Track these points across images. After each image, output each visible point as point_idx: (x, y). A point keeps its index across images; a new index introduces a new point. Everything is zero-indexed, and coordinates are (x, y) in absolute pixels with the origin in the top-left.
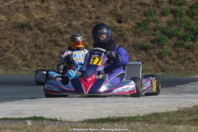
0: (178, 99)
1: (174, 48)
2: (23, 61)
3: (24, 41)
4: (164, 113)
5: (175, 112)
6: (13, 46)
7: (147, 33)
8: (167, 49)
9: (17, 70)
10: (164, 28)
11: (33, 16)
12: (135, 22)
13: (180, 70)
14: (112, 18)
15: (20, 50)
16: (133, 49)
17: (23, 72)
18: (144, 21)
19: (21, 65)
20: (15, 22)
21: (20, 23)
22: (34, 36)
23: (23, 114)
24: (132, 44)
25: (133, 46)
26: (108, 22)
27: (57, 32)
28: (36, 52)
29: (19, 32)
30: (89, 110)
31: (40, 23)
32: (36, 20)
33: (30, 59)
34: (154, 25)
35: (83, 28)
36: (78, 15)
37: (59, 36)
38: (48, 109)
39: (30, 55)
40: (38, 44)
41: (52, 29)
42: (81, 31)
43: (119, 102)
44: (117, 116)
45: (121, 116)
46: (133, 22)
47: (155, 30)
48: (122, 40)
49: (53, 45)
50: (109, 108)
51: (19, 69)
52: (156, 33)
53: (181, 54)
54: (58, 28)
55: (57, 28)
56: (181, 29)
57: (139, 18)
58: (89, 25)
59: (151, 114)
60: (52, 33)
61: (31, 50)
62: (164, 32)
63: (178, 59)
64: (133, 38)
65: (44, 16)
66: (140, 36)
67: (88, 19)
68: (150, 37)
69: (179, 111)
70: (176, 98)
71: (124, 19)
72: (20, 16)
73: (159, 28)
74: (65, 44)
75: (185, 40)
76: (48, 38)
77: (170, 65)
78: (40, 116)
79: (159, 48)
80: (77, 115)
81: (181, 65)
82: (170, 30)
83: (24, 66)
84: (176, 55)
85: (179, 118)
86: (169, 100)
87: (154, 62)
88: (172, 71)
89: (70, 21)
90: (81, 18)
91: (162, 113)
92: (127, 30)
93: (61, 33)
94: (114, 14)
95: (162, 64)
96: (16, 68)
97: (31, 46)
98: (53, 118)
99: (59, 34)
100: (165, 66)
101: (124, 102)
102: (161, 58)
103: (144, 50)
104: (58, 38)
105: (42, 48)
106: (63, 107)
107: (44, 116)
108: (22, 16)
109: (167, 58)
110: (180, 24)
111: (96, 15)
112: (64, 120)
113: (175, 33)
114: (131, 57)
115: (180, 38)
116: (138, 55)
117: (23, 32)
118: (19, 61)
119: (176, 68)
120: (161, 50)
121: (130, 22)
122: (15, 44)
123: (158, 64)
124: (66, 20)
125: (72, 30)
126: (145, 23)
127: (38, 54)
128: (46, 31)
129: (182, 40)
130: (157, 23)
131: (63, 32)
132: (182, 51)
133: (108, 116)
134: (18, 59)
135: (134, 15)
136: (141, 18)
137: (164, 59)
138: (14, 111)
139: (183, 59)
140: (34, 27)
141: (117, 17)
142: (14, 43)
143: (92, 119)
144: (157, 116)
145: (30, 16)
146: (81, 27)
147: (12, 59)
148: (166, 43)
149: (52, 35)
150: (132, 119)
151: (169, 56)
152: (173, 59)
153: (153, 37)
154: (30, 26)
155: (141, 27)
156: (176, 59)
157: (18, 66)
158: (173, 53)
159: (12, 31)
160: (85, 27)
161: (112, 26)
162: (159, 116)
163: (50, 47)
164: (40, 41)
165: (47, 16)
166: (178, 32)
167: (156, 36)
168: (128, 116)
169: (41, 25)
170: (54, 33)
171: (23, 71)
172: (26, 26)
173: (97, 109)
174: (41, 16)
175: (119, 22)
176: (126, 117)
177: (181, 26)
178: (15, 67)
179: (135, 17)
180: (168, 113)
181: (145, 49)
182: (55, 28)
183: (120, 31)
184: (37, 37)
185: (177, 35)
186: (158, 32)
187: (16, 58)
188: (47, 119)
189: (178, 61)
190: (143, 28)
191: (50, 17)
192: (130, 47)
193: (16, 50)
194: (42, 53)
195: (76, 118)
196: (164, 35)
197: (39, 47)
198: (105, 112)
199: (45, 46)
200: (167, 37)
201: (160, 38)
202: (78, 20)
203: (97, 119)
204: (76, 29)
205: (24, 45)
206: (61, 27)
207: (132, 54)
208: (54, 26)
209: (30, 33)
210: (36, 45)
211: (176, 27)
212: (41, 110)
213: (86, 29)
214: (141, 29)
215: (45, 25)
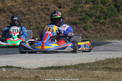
0: (96, 55)
1: (94, 24)
3: (1, 19)
4: (87, 64)
5: (94, 63)
7: (77, 15)
8: (89, 24)
10: (87, 12)
11: (6, 4)
12: (69, 8)
13: (97, 37)
14: (55, 5)
22: (7, 16)
24: (67, 21)
26: (53, 7)
27: (21, 14)
30: (41, 61)
32: (8, 6)
34: (81, 9)
35: (37, 11)
36: (34, 4)
37: (22, 16)
38: (16, 61)
41: (18, 12)
42: (36, 13)
43: (60, 57)
44: (58, 65)
45: (61, 65)
46: (68, 8)
47: (81, 13)
50: (53, 61)
52: (82, 14)
53: (97, 27)
54: (22, 11)
55: (21, 11)
56: (98, 12)
58: (41, 9)
59: (79, 64)
60: (18, 14)
61: (5, 25)
62: (87, 14)
63: (96, 30)
65: (13, 4)
66: (72, 16)
67: (40, 6)
68: (79, 17)
69: (96, 62)
70: (94, 54)
71: (62, 5)
73: (84, 11)
74: (26, 21)
75: (100, 19)
77: (91, 34)
78: (11, 65)
79: (84, 24)
80: (34, 65)
81: (97, 34)
82: (91, 12)
84: (95, 28)
85: (96, 67)
86: (90, 55)
87: (81, 32)
88: (92, 37)
89: (29, 7)
90: (36, 5)
91: (86, 63)
92: (64, 13)
93: (24, 15)
94: (57, 3)
95: (86, 33)
97: (5, 22)
98: (19, 67)
99: (22, 15)
100: (88, 35)
101: (63, 57)
102: (85, 30)
103: (74, 25)
104: (22, 18)
106: (25, 60)
107: (14, 65)
109: (89, 30)
110: (97, 9)
111: (45, 3)
112: (25, 68)
113: (94, 15)
115: (97, 17)
119: (94, 36)
120: (85, 25)
121: (66, 7)
123: (83, 33)
124: (27, 6)
125: (30, 13)
126: (75, 8)
128: (14, 13)
129: (98, 18)
130: (83, 8)
131: (25, 14)
132: (98, 25)
133: (53, 65)
135: (68, 3)
136: (73, 5)
137: (87, 30)
139: (99, 30)
140: (7, 11)
141: (58, 5)
143: (43, 67)
144: (83, 65)
145: (4, 4)
146: (36, 10)
148: (88, 21)
150: (68, 67)
151: (90, 28)
152: (93, 30)
153: (80, 17)
154: (5, 10)
155: (73, 11)
156: (95, 30)
158: (93, 27)
160: (38, 10)
161: (55, 10)
162: (84, 65)
165: (15, 4)
166: (96, 14)
167: (82, 17)
168: (65, 65)
169: (11, 9)
172: (2, 10)
173: (46, 61)
174: (11, 4)
175: (60, 7)
176: (64, 66)
177: (97, 10)
179: (69, 5)
180: (89, 63)
184: (9, 17)
185: (95, 16)
186: (84, 13)
188: (15, 67)
189: (96, 31)
191: (17, 4)
195: (33, 66)
196: (87, 15)
198: (51, 63)
200: (89, 17)
201: (84, 17)
202: (34, 6)
203: (46, 67)
204: (33, 12)
205: (1, 22)
206: (24, 11)
208: (20, 10)
209: (4, 14)
210: (8, 22)
211: (94, 11)
212: (11, 61)
213: (39, 12)
214: (73, 12)
215: (14, 10)
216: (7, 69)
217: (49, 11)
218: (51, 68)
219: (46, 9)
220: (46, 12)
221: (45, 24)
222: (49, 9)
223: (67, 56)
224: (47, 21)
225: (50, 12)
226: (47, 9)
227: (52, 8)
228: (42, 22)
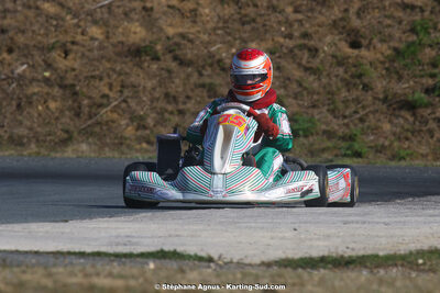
2: (137, 129)
3: (142, 84)
6: (117, 95)
7: (417, 72)
9: (124, 148)
11: (161, 29)
12: (389, 48)
14: (337, 38)
15: (133, 103)
16: (384, 107)
17: (138, 155)
18: (410, 45)
19: (133, 137)
20: (122, 43)
21: (133, 44)
22: (165, 74)
23: (136, 244)
24: (381, 96)
25: (385, 100)
26: (330, 45)
27: (215, 65)
28: (166, 111)
29: (130, 64)
30: (283, 238)
31: (177, 44)
32: (168, 38)
33: (155, 126)
34: (433, 53)
35: (273, 57)
36: (261, 29)
37: (218, 75)
39: (154, 115)
40: (172, 91)
41: (205, 60)
43: (352, 222)
46: (385, 46)
47: (434, 65)
48: (361, 87)
49: (205, 94)
50: (329, 236)
51: (128, 146)
52: (436, 71)
54: (217, 57)
55: (214, 56)
57: (400, 38)
58: (285, 51)
60: (203, 67)
61: (155, 104)
64: (384, 83)
65: (186, 30)
66: (400, 78)
67: (285, 37)
68: (424, 81)
71: (365, 38)
72: (133, 29)
76: (195, 78)
78: (172, 249)
80: (257, 249)
83: (140, 140)
87: (432, 137)
89: (244, 41)
90: (268, 36)
92: (371, 64)
93: (223, 69)
94: (344, 27)
96: (121, 144)
97: (157, 95)
98: (203, 254)
99: (218, 70)
103: (408, 110)
104: (217, 80)
105: (181, 99)
106: (227, 231)
108: (138, 29)
111: (303, 30)
112: (228, 261)
114: (379, 124)
116: (395, 121)
117: (139, 65)
118: (130, 128)
121: (379, 45)
122: (121, 92)
124: (235, 39)
126: (412, 49)
127: (172, 113)
128: (189, 63)
130: (439, 49)
131: (227, 66)
134: (128, 125)
135: (387, 31)
136: (404, 37)
138: (117, 237)
140: (163, 54)
141: (349, 35)
142: (119, 88)
145: (155, 30)
147: (114, 125)
149: (205, 73)
153: (431, 82)
154: (156, 52)
155: (404, 58)
157: (126, 139)
159: (115, 62)
160: (277, 55)
161: (338, 54)
163: (198, 99)
164: (177, 86)
165: (193, 30)
167: (437, 80)
169: (180, 49)
170: (209, 69)
171: (137, 151)
172: (146, 52)
173: (303, 237)
174: (180, 30)
175: (355, 45)
178: (121, 142)
179: (390, 36)
181: (411, 106)
182: (210, 57)
183: (355, 66)
184: (170, 78)
187: (123, 122)
188: (189, 257)
190: (408, 61)
191: (199, 32)
192: (377, 102)
193: (124, 105)
194: (181, 112)
195: (255, 255)
197: (174, 98)
199: (188, 97)
202: (262, 40)
203: (302, 259)
205: (141, 94)
206: (224, 55)
207: (382, 117)
208: (209, 52)
209: (154, 66)
210: (167, 95)
212: (177, 236)
213: (278, 60)
214: (402, 63)
215: (188, 51)
216: (163, 261)
217: (314, 57)
218: (321, 264)
219: (306, 52)
220: (304, 62)
221: (299, 105)
222: (314, 51)
223: (378, 223)
224: (308, 93)
225: (318, 61)
226: (310, 50)
227: (326, 48)
228: (288, 96)
